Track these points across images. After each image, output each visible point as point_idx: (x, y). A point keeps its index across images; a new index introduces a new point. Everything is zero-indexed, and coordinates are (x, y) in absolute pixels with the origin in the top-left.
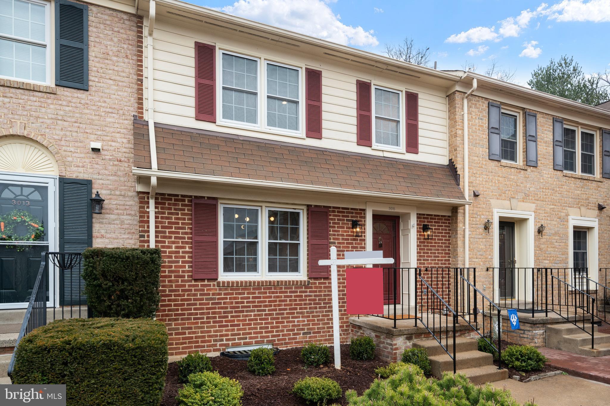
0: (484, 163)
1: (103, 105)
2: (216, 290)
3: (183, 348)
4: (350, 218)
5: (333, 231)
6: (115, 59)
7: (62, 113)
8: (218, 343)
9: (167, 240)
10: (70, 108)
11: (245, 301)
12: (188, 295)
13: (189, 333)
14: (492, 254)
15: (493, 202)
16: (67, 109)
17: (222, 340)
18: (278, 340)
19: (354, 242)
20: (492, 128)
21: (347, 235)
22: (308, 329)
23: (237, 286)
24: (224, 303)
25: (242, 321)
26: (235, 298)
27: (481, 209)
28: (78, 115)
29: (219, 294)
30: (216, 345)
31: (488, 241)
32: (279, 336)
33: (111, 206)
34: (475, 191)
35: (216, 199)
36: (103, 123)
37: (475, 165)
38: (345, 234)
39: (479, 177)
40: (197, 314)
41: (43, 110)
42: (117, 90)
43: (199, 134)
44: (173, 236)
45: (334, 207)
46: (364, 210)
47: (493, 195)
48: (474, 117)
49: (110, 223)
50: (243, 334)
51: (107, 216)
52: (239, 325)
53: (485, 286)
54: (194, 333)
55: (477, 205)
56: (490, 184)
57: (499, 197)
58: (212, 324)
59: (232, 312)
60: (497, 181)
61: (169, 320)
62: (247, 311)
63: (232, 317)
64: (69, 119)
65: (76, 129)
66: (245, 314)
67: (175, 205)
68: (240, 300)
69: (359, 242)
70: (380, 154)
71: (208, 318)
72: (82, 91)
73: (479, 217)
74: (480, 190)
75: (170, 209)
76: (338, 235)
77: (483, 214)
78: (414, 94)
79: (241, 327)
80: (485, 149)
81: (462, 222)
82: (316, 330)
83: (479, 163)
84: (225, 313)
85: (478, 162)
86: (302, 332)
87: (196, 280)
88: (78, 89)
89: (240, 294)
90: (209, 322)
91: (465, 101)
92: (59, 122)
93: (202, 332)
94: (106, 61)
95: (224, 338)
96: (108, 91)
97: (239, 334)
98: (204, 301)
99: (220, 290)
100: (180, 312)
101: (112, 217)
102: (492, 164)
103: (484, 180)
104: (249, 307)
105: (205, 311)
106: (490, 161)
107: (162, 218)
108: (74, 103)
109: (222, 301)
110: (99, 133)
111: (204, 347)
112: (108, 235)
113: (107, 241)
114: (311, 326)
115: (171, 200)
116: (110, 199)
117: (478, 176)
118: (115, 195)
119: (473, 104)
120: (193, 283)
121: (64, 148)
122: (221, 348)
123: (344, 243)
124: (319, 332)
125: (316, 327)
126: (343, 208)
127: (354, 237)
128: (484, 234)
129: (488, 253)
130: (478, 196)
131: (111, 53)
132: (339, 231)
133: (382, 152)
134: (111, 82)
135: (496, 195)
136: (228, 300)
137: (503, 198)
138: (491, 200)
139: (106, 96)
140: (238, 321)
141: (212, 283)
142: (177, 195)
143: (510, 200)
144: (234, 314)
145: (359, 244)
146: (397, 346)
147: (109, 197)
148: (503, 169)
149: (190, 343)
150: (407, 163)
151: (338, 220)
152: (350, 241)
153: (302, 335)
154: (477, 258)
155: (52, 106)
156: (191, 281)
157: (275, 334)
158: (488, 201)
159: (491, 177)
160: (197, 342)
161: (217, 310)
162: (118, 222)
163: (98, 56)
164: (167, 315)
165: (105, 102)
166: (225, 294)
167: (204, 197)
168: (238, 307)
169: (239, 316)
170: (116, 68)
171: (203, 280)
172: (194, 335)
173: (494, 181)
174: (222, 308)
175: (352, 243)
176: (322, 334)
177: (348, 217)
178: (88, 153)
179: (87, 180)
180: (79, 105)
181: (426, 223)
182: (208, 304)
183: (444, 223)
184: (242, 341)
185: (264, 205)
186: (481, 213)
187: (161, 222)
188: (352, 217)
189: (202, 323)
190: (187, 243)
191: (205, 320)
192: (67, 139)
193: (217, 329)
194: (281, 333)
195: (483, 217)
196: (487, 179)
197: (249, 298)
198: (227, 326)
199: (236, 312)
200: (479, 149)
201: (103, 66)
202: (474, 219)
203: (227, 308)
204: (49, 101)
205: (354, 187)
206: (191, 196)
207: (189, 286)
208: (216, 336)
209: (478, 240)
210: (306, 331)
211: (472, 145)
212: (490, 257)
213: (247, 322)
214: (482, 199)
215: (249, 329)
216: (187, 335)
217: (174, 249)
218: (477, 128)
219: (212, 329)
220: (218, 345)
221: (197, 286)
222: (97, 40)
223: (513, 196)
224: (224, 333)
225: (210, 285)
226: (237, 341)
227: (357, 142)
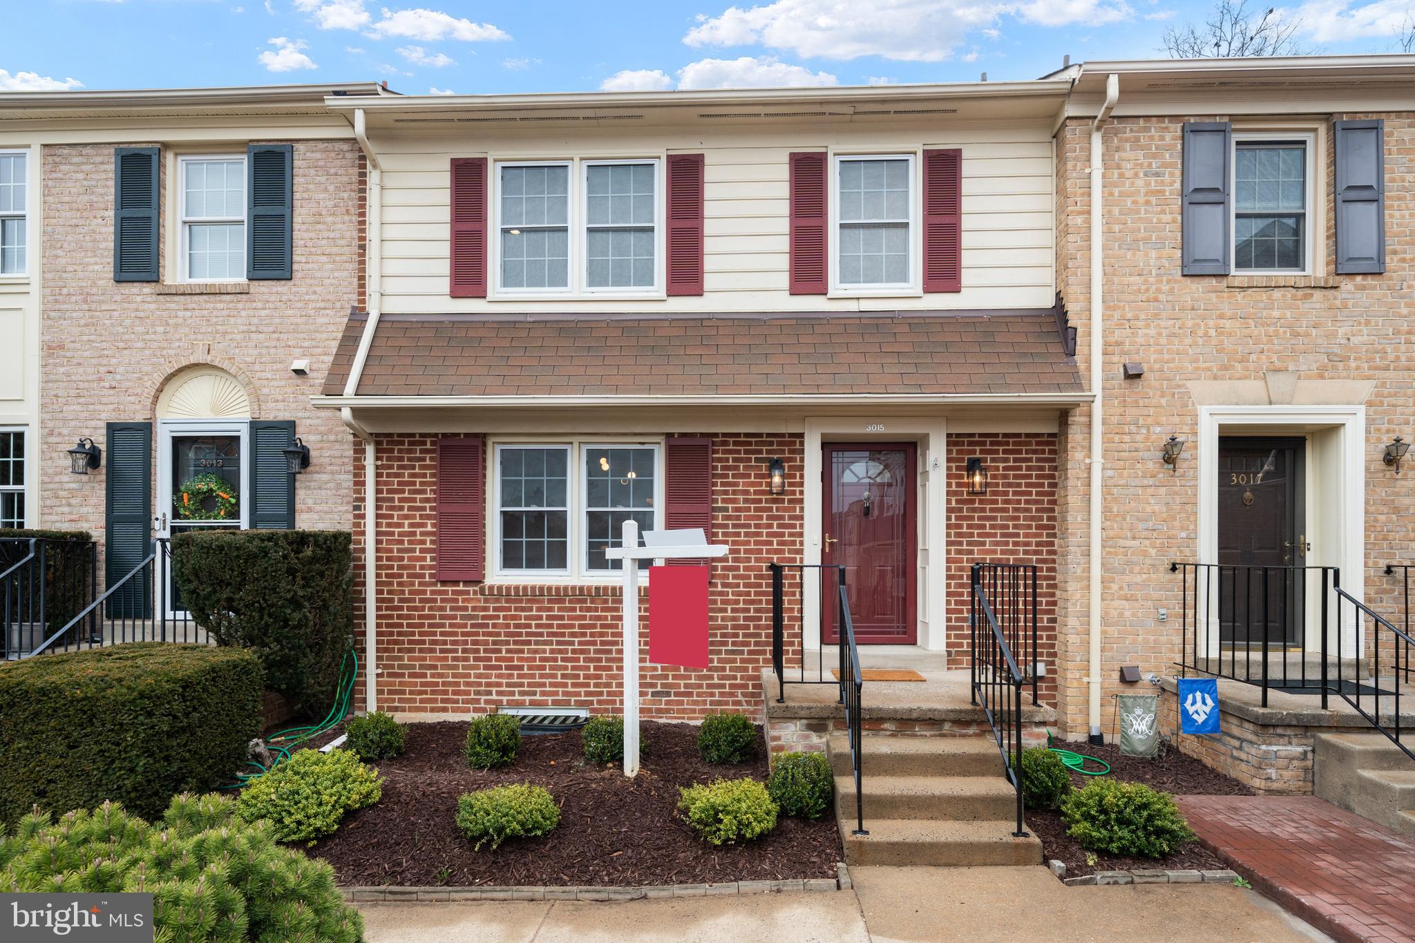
0: (1165, 288)
1: (313, 297)
2: (479, 601)
3: (422, 701)
4: (764, 456)
5: (723, 484)
6: (331, 219)
7: (255, 321)
8: (483, 698)
9: (396, 513)
10: (267, 312)
11: (533, 622)
12: (431, 609)
13: (433, 676)
14: (1192, 527)
15: (1196, 388)
16: (263, 313)
17: (490, 693)
18: (599, 702)
19: (774, 506)
20: (1196, 190)
21: (756, 492)
22: (663, 685)
23: (517, 594)
24: (494, 626)
25: (527, 659)
26: (514, 617)
27: (1152, 411)
28: (277, 321)
29: (485, 609)
30: (478, 701)
31: (1176, 493)
32: (601, 693)
33: (322, 460)
34: (1128, 366)
35: (485, 435)
36: (312, 328)
37: (1132, 297)
38: (752, 490)
39: (1148, 326)
40: (445, 643)
41: (232, 320)
42: (333, 270)
43: (454, 322)
44: (406, 505)
45: (724, 435)
46: (801, 435)
47: (1198, 369)
48: (1129, 174)
49: (320, 488)
50: (529, 685)
51: (316, 476)
52: (521, 668)
53: (1163, 611)
54: (441, 676)
55: (1137, 402)
56: (1188, 341)
57: (1220, 373)
58: (472, 662)
59: (507, 643)
60: (1212, 332)
61: (400, 650)
62: (537, 643)
63: (508, 651)
64: (266, 329)
65: (274, 343)
66: (533, 647)
67: (409, 451)
68: (523, 621)
69: (786, 505)
70: (853, 306)
71: (464, 651)
72: (283, 282)
73: (1144, 431)
74: (1148, 361)
75: (401, 459)
76: (734, 492)
77: (1158, 424)
78: (951, 153)
79: (526, 671)
80: (1167, 251)
81: (1083, 447)
82: (682, 690)
83: (1147, 290)
84: (495, 643)
85: (1143, 287)
86: (650, 690)
87: (444, 583)
88: (278, 280)
89: (523, 609)
90: (467, 659)
91: (1097, 139)
92: (253, 335)
93: (454, 676)
94: (318, 226)
95: (494, 690)
96: (318, 274)
97: (522, 685)
98: (458, 621)
99: (486, 601)
100: (417, 637)
101: (324, 477)
102: (1194, 286)
103: (1165, 332)
104: (541, 635)
105: (460, 638)
106: (1188, 280)
107: (388, 475)
108: (273, 302)
109: (490, 622)
110: (306, 344)
111: (457, 702)
112: (318, 508)
113: (316, 516)
114: (670, 681)
115: (402, 443)
116: (321, 448)
117: (1140, 324)
118: (328, 442)
119: (1127, 140)
120: (439, 587)
121: (258, 374)
122: (488, 707)
123: (749, 509)
124: (690, 694)
125: (682, 682)
126: (747, 435)
127: (775, 496)
128: (1161, 475)
129: (1177, 523)
130: (1139, 376)
131: (324, 212)
132: (736, 484)
133: (855, 302)
134: (324, 259)
135: (1209, 369)
136: (501, 621)
137: (1237, 375)
138: (1188, 383)
139: (316, 282)
140: (520, 659)
141: (471, 589)
142: (413, 435)
143: (1265, 379)
144: (512, 647)
145: (786, 510)
146: (780, 743)
147: (319, 446)
148: (1239, 296)
149: (433, 692)
150: (924, 318)
151: (735, 460)
152: (763, 505)
153: (649, 697)
154: (1134, 538)
155: (243, 313)
156: (435, 584)
157: (592, 689)
158: (1179, 386)
159: (1190, 323)
160: (446, 692)
161: (481, 638)
162: (332, 485)
163: (306, 221)
164: (396, 642)
165: (315, 293)
166: (495, 609)
167: (459, 434)
168: (520, 634)
169: (522, 651)
170: (332, 235)
171: (456, 583)
172: (440, 680)
173: (1201, 333)
174: (490, 634)
175: (771, 509)
176: (695, 698)
177: (760, 452)
178: (290, 378)
179: (289, 422)
180: (279, 304)
181: (978, 455)
182: (465, 626)
183: (1035, 452)
184: (527, 698)
185: (576, 440)
186: (1150, 420)
187: (386, 483)
188: (768, 452)
189: (455, 659)
190: (429, 517)
191: (460, 654)
192: (263, 360)
193: (482, 671)
194: (605, 690)
195: (1158, 429)
196: (1176, 330)
197: (540, 618)
198: (500, 668)
199: (515, 643)
200: (1146, 255)
201: (313, 235)
202: (1127, 438)
203: (498, 634)
204: (240, 306)
205: (751, 389)
206: (436, 435)
207: (433, 592)
208: (480, 684)
209: (1140, 491)
210: (659, 689)
211: (1120, 248)
212: (1184, 535)
213: (538, 663)
214: (1155, 383)
215: (542, 676)
216: (429, 679)
217: (406, 529)
218: (1141, 199)
219: (472, 672)
220: (482, 701)
221: (446, 592)
222: (305, 195)
223: (1278, 364)
224: (493, 679)
225: (468, 593)
226: (517, 697)
227: (791, 288)
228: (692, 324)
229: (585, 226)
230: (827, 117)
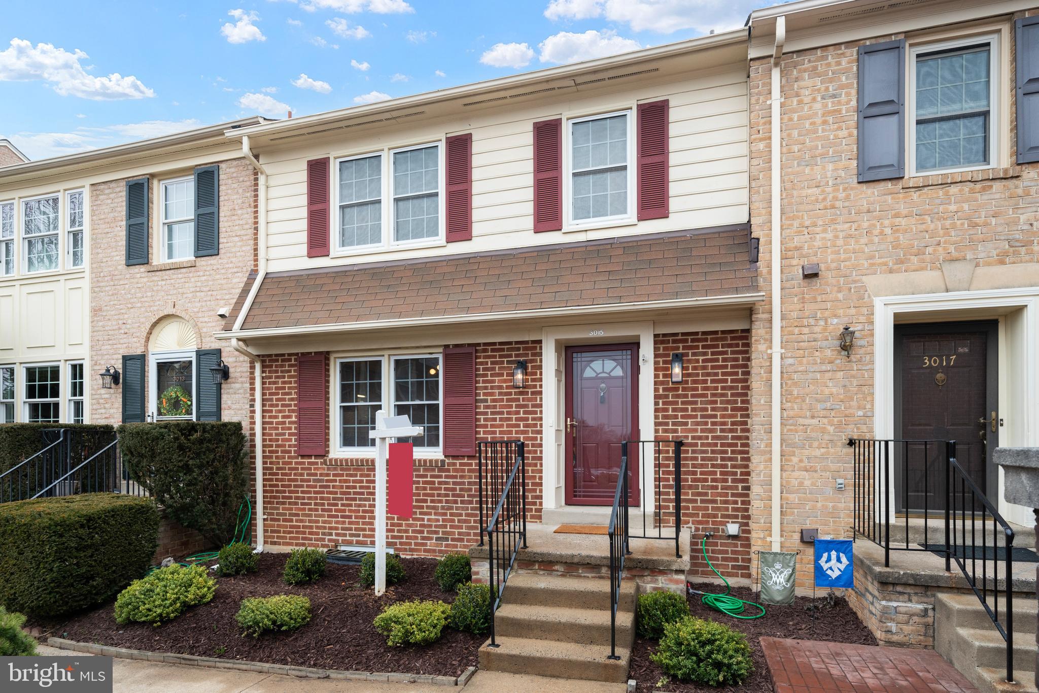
0: (842, 195)
1: (230, 265)
2: (324, 469)
3: (291, 538)
4: (514, 359)
5: (484, 382)
6: (240, 212)
7: (199, 284)
8: (327, 537)
9: (274, 409)
10: (205, 277)
11: (358, 485)
12: (295, 474)
13: (297, 521)
14: (868, 406)
15: (870, 281)
16: (203, 278)
17: (331, 534)
18: (401, 543)
19: (521, 397)
20: (871, 105)
21: (507, 387)
22: (444, 533)
24: (334, 487)
25: (354, 511)
26: (346, 481)
27: (829, 305)
28: (211, 283)
29: (328, 475)
30: (323, 540)
31: (853, 377)
32: (402, 537)
33: (238, 375)
34: (806, 267)
35: (328, 353)
36: (230, 286)
37: (811, 207)
38: (504, 385)
39: (825, 231)
40: (304, 498)
41: (187, 285)
42: (241, 246)
43: (309, 275)
44: (280, 403)
45: (485, 344)
46: (540, 342)
47: (872, 265)
48: (807, 100)
49: (235, 393)
50: (356, 529)
51: (233, 385)
52: (350, 517)
53: (840, 481)
54: (301, 521)
55: (815, 298)
56: (864, 240)
57: (895, 267)
58: (320, 513)
59: (342, 499)
60: (888, 231)
61: (277, 503)
62: (360, 499)
63: (343, 505)
64: (205, 289)
65: (209, 298)
66: (358, 502)
67: (282, 366)
68: (351, 484)
69: (530, 396)
70: (582, 237)
71: (316, 504)
72: (214, 257)
73: (822, 323)
74: (826, 261)
75: (277, 372)
76: (492, 388)
77: (836, 316)
78: (660, 104)
79: (353, 520)
80: (844, 163)
81: (766, 340)
82: (457, 536)
83: (824, 199)
84: (334, 499)
85: (821, 197)
86: (435, 536)
87: (303, 456)
88: (211, 256)
89: (351, 475)
90: (317, 510)
91: (776, 74)
92: (198, 294)
93: (310, 521)
94: (234, 218)
95: (334, 532)
96: (233, 250)
97: (351, 529)
98: (311, 483)
99: (328, 469)
100: (287, 494)
101: (237, 386)
102: (869, 191)
103: (841, 235)
104: (363, 494)
105: (313, 495)
106: (864, 186)
107: (270, 383)
108: (208, 271)
109: (331, 484)
110: (227, 297)
111: (311, 539)
112: (234, 406)
113: (233, 412)
114: (448, 529)
115: (277, 361)
116: (236, 366)
117: (818, 229)
118: (240, 362)
119: (805, 71)
120: (300, 460)
121: (201, 319)
122: (330, 544)
123: (502, 400)
124: (462, 540)
125: (456, 531)
126: (501, 343)
127: (521, 389)
128: (838, 361)
129: (854, 403)
130: (816, 275)
131: (236, 208)
132: (494, 381)
133: (584, 233)
134: (237, 239)
135: (885, 264)
136: (338, 484)
137: (913, 267)
138: (864, 278)
139: (232, 255)
140: (350, 511)
141: (319, 461)
142: (283, 355)
143: (941, 269)
144: (345, 502)
145: (529, 400)
146: (479, 577)
147: (235, 364)
148: (915, 196)
149: (297, 532)
150: (637, 241)
151: (492, 363)
152: (513, 396)
153: (434, 541)
154: (813, 417)
155: (193, 280)
156: (296, 458)
157: (396, 534)
158: (855, 282)
159: (866, 225)
160: (304, 533)
161: (326, 495)
162: (241, 391)
163: (227, 214)
164: (275, 497)
165: (231, 262)
166: (334, 475)
167: (311, 353)
168: (349, 493)
169: (351, 505)
170: (241, 222)
171: (310, 456)
172: (301, 524)
173: (876, 232)
174: (331, 493)
175: (518, 400)
176: (465, 543)
177: (510, 356)
178: (218, 321)
179: (217, 350)
180: (212, 272)
181: (681, 351)
182: (315, 487)
183: (730, 346)
184: (355, 539)
185: (386, 353)
186: (827, 313)
187: (269, 389)
188: (517, 356)
189: (310, 510)
190: (293, 411)
191: (313, 507)
192: (203, 310)
193: (326, 519)
194: (404, 535)
195: (835, 321)
196: (853, 232)
197: (362, 481)
198: (337, 516)
199: (347, 499)
200: (824, 168)
201: (230, 224)
202: (806, 330)
203: (336, 493)
204: (191, 275)
206: (297, 354)
207: (296, 463)
208: (325, 528)
209: (818, 375)
210: (440, 535)
211: (799, 165)
212: (860, 413)
213: (361, 514)
214: (832, 281)
215: (364, 523)
216: (294, 524)
217: (280, 420)
218: (819, 120)
219: (320, 519)
220: (326, 540)
221: (303, 463)
222: (226, 198)
223: (955, 254)
224: (333, 525)
225: (317, 463)
226: (348, 538)
227: (535, 228)
228: (462, 262)
229: (392, 197)
230: (557, 91)
